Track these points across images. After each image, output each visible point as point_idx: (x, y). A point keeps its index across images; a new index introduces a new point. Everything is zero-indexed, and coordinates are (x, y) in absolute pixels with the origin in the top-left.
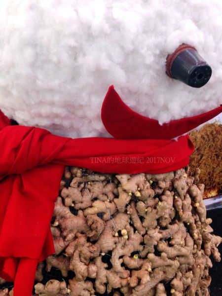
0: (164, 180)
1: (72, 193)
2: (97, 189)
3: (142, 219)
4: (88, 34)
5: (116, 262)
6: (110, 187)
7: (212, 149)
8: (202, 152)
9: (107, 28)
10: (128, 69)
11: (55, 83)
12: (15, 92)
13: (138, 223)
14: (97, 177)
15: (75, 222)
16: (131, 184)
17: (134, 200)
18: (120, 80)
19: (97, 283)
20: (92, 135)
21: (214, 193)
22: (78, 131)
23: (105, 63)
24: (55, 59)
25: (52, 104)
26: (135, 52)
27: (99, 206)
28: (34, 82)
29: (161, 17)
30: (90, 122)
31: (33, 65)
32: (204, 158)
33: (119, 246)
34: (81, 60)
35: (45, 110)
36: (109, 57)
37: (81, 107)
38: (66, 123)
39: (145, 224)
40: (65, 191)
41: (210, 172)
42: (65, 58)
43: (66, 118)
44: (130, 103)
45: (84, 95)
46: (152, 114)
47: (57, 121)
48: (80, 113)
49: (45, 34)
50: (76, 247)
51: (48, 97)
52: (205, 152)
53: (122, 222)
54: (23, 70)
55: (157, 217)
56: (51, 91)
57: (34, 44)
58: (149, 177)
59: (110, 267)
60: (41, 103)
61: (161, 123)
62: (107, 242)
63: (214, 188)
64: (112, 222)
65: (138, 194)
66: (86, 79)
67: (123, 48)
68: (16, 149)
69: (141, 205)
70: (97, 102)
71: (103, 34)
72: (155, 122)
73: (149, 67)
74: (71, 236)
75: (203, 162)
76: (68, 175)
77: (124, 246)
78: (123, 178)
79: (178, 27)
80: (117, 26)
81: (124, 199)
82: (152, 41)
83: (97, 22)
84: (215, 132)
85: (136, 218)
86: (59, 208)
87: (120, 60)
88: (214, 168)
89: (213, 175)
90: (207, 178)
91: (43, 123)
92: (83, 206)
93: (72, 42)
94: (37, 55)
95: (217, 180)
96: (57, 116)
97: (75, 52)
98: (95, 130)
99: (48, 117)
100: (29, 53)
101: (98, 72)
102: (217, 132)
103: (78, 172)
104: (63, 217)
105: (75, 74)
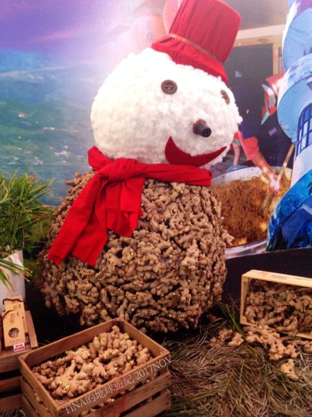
0: (196, 189)
1: (149, 191)
2: (161, 190)
3: (184, 206)
4: (161, 115)
5: (172, 224)
6: (167, 190)
7: (240, 202)
8: (232, 204)
9: (169, 114)
10: (177, 130)
11: (144, 136)
12: (122, 142)
13: (182, 207)
14: (161, 184)
15: (151, 205)
16: (179, 187)
17: (180, 196)
18: (174, 134)
19: (163, 234)
20: (159, 162)
21: (244, 241)
22: (151, 161)
23: (168, 127)
24: (146, 126)
25: (141, 146)
26: (180, 123)
27: (162, 198)
28: (135, 136)
29: (190, 109)
30: (158, 155)
31: (135, 129)
32: (233, 209)
33: (173, 217)
34: (157, 126)
35: (137, 150)
36: (169, 125)
37: (155, 147)
38: (146, 157)
39: (186, 208)
40: (145, 191)
41: (239, 222)
42: (151, 125)
43: (146, 154)
44: (178, 145)
45: (157, 142)
46: (188, 151)
47: (141, 156)
48: (154, 151)
49: (142, 116)
50: (152, 215)
51: (140, 143)
52: (235, 204)
53: (174, 206)
54: (130, 130)
55: (192, 205)
56: (142, 140)
57: (137, 120)
58: (187, 186)
59: (169, 227)
60: (135, 146)
61: (192, 155)
62: (167, 214)
63: (243, 236)
64: (169, 206)
65: (182, 192)
66: (159, 134)
67: (175, 121)
68: (125, 167)
69: (183, 198)
70: (163, 145)
71: (167, 116)
72: (189, 155)
73: (185, 129)
74: (149, 211)
75: (233, 212)
76: (146, 183)
77: (175, 218)
78: (174, 185)
79: (197, 113)
80: (172, 113)
81: (175, 194)
82: (186, 118)
83: (165, 111)
84: (241, 188)
85: (180, 204)
86: (143, 198)
87: (174, 126)
88: (242, 218)
89: (242, 225)
90: (237, 227)
91: (134, 157)
92: (154, 198)
93: (155, 119)
94: (138, 124)
95: (246, 229)
96: (142, 153)
97: (155, 123)
98: (160, 160)
99: (137, 153)
100: (134, 124)
101: (165, 131)
102: (243, 187)
103: (152, 181)
104: (145, 202)
105: (154, 132)
